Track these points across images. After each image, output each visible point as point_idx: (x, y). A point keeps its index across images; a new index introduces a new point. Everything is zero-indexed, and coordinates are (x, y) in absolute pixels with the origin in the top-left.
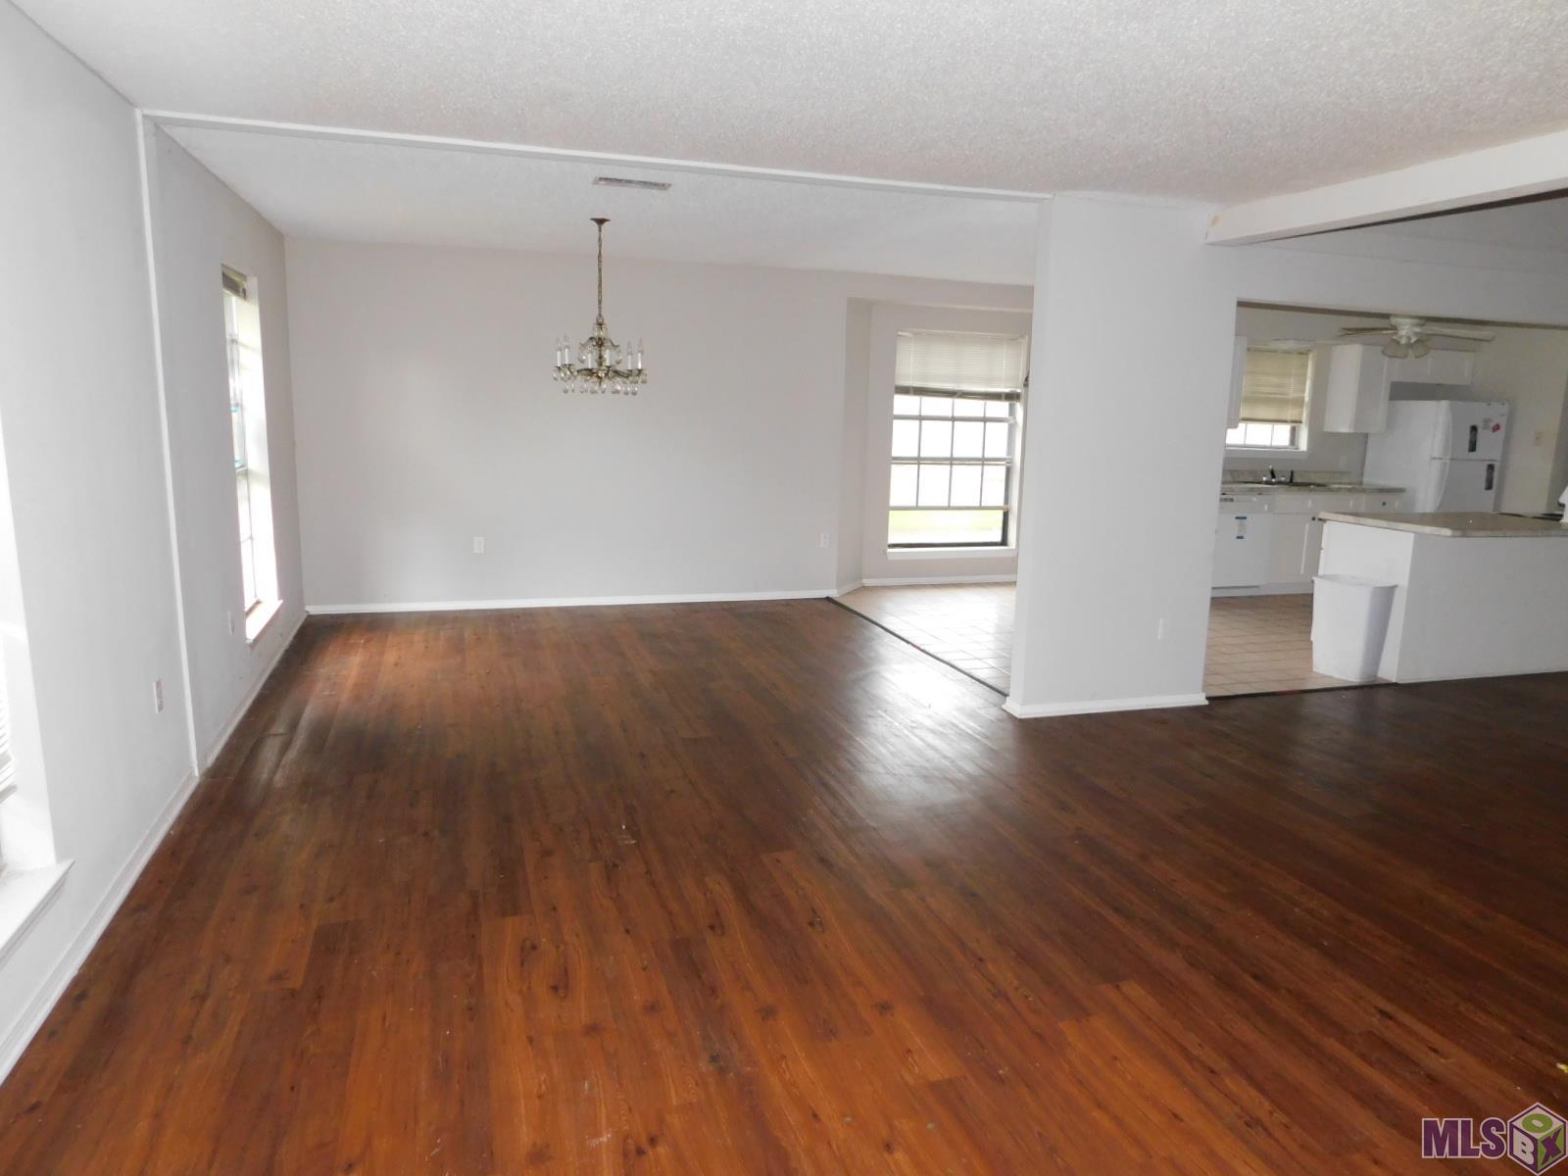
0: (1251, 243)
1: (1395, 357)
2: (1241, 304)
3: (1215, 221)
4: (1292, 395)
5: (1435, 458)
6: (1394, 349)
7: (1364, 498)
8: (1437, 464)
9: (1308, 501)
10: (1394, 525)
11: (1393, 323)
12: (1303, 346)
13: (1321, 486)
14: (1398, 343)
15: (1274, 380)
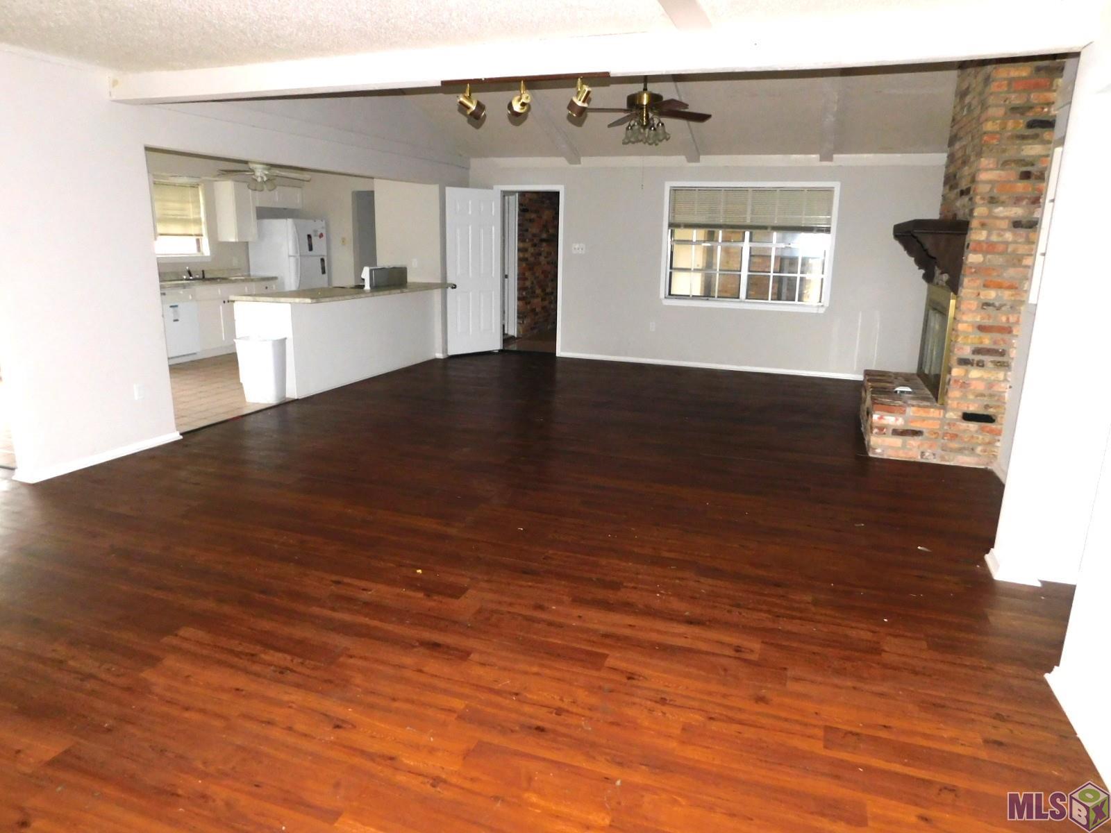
0: (147, 104)
1: (256, 190)
2: (148, 149)
3: (115, 83)
4: (192, 216)
5: (291, 256)
6: (254, 185)
7: (253, 284)
8: (292, 259)
9: (218, 290)
10: (277, 299)
11: (251, 167)
12: (194, 181)
13: (224, 280)
14: (256, 180)
15: (177, 205)
